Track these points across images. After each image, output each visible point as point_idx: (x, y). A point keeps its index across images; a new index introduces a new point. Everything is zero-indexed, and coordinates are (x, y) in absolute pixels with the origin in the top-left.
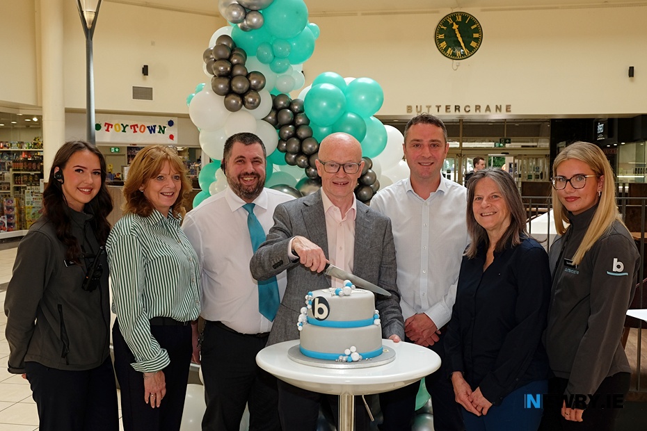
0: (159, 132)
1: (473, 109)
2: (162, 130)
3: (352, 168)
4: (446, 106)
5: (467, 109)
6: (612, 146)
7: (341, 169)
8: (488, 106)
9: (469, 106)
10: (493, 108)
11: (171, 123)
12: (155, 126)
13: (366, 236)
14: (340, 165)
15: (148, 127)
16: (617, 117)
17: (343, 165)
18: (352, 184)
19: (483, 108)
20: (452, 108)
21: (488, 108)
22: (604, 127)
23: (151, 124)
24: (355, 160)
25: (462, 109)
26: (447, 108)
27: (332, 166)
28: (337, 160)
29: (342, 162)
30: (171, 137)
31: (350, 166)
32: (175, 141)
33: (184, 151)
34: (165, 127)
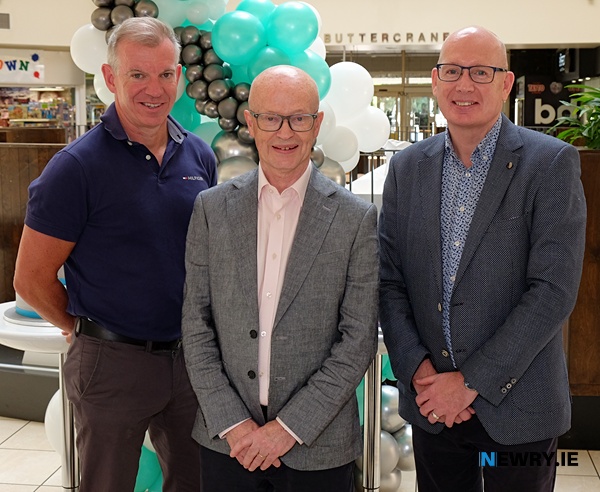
0: (21, 69)
1: (403, 38)
2: (24, 66)
3: (303, 122)
4: (372, 35)
5: (397, 38)
6: (578, 83)
7: (285, 124)
8: (422, 35)
9: (399, 35)
10: (428, 37)
11: (35, 58)
12: (15, 62)
13: (317, 233)
14: (283, 118)
15: (7, 63)
16: (578, 47)
17: (288, 118)
18: (304, 149)
19: (416, 37)
20: (379, 37)
21: (422, 37)
22: (566, 59)
23: (10, 59)
24: (308, 110)
25: (391, 38)
26: (373, 36)
27: (270, 119)
28: (277, 109)
29: (286, 112)
30: (37, 75)
31: (300, 119)
32: (42, 79)
33: (66, 91)
34: (27, 63)
